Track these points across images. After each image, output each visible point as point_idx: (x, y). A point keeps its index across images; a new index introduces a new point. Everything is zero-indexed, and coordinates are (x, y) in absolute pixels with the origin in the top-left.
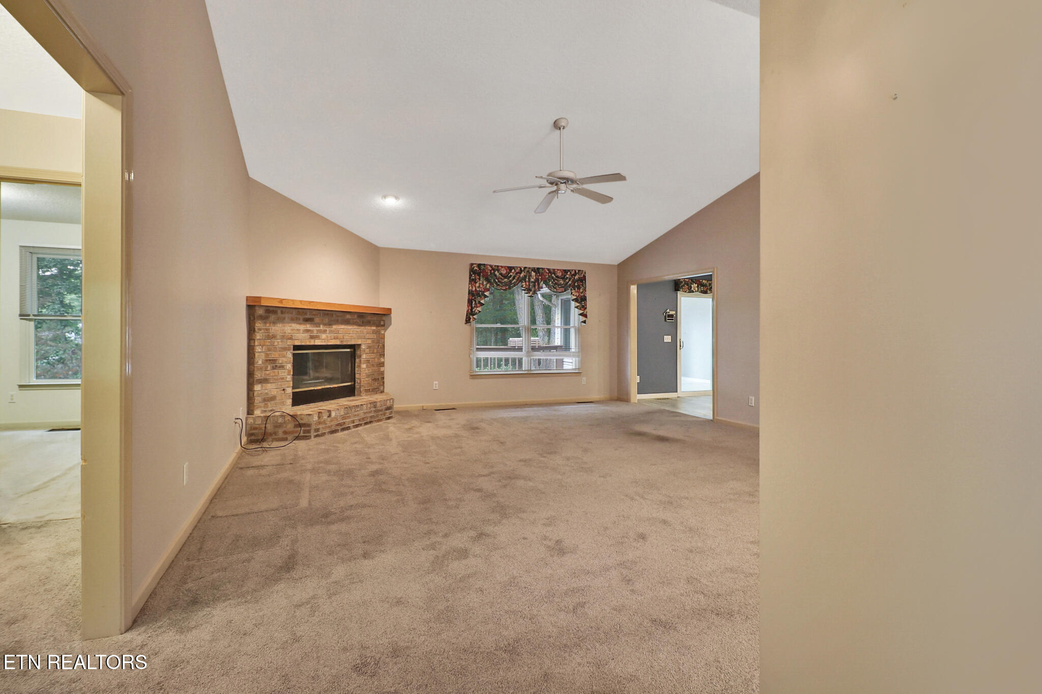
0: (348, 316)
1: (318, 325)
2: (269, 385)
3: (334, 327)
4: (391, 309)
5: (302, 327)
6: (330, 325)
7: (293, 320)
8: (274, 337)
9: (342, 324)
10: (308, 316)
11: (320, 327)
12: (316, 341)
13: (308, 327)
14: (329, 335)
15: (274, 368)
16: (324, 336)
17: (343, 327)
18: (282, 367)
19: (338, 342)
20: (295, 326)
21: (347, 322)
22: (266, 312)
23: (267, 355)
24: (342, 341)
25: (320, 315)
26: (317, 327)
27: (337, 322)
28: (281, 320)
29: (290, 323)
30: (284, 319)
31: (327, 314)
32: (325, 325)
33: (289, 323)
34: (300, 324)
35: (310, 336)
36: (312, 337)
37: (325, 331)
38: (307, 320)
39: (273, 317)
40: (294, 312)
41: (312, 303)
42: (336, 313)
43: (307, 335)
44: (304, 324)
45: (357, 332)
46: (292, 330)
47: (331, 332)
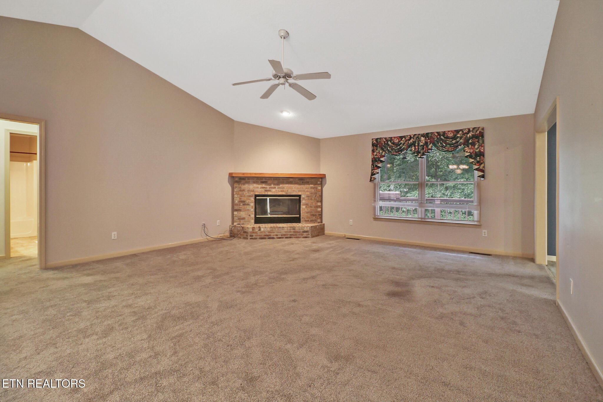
0: (291, 180)
1: (270, 184)
2: (241, 212)
3: (281, 186)
4: (325, 174)
5: (260, 186)
6: (278, 184)
7: (254, 182)
8: (244, 190)
9: (286, 184)
10: (264, 180)
11: (271, 185)
12: (269, 192)
13: (264, 186)
14: (277, 190)
15: (244, 205)
16: (274, 190)
17: (287, 185)
18: (248, 205)
19: (284, 193)
20: (255, 185)
21: (291, 183)
22: (239, 179)
23: (240, 199)
24: (286, 193)
25: (272, 180)
26: (270, 186)
27: (283, 183)
28: (248, 183)
29: (253, 184)
30: (249, 182)
31: (276, 179)
32: (274, 184)
33: (251, 184)
34: (259, 184)
35: (265, 190)
36: (266, 191)
37: (275, 188)
38: (263, 182)
39: (243, 181)
40: (255, 178)
41: (262, 174)
42: (282, 178)
43: (263, 190)
44: (261, 184)
45: (298, 188)
46: (254, 187)
47: (278, 188)
